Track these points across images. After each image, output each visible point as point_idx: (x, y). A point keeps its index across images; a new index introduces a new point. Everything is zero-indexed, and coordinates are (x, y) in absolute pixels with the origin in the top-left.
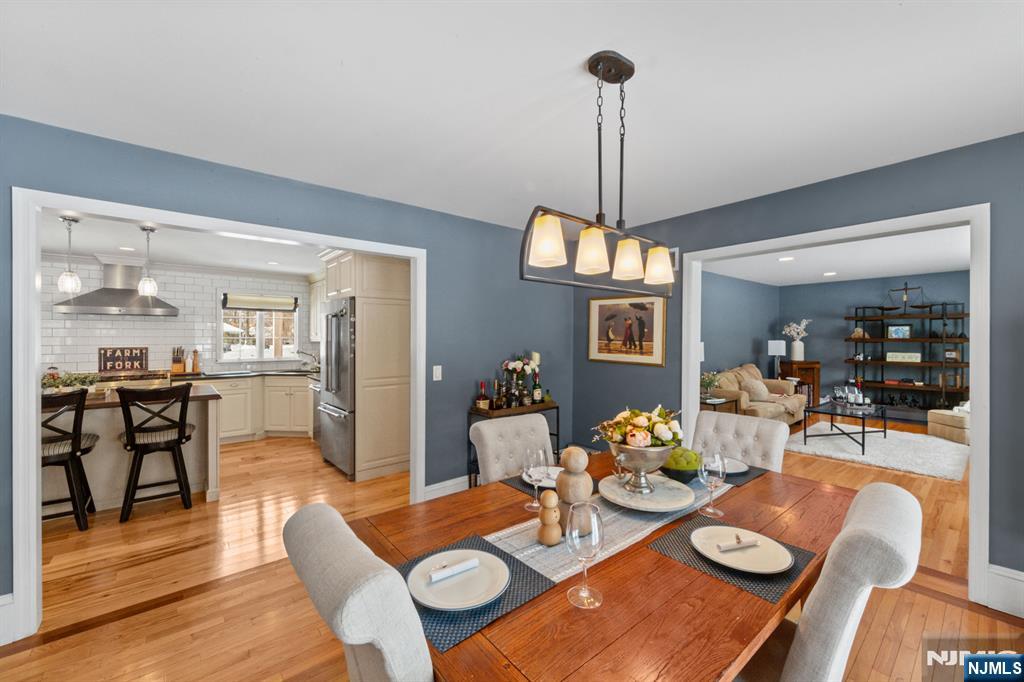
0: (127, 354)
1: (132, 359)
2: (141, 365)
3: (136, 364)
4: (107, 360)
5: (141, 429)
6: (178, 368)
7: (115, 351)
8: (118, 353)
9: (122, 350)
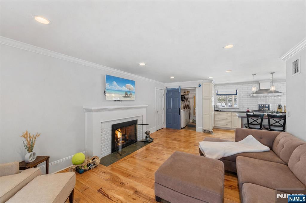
0: (265, 106)
1: (266, 107)
2: (268, 109)
3: (267, 109)
4: (260, 107)
5: (272, 125)
6: (279, 110)
7: (261, 105)
8: (262, 106)
9: (263, 105)
